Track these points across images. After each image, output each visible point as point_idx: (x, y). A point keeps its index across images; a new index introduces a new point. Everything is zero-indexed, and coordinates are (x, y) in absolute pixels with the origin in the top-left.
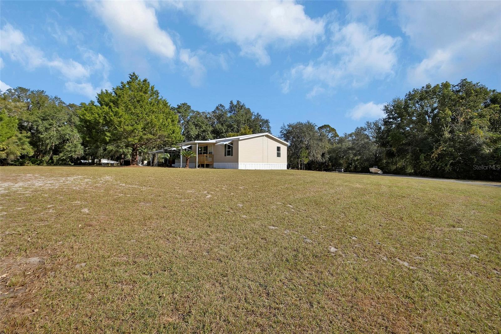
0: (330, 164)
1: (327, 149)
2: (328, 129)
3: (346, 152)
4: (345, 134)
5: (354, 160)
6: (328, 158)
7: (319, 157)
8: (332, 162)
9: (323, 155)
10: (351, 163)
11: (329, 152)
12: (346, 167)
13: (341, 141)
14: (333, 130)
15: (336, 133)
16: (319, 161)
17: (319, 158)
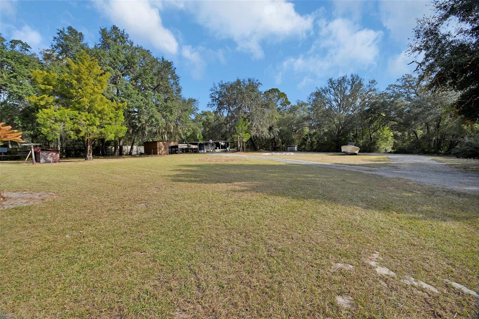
0: (280, 140)
1: (276, 121)
2: (277, 94)
3: (299, 123)
4: (297, 101)
5: (310, 135)
6: (278, 132)
7: (265, 130)
8: (282, 138)
9: (270, 129)
10: (307, 138)
11: (279, 125)
12: (299, 144)
13: (293, 109)
14: (283, 95)
15: (286, 99)
16: (265, 137)
17: (264, 133)
